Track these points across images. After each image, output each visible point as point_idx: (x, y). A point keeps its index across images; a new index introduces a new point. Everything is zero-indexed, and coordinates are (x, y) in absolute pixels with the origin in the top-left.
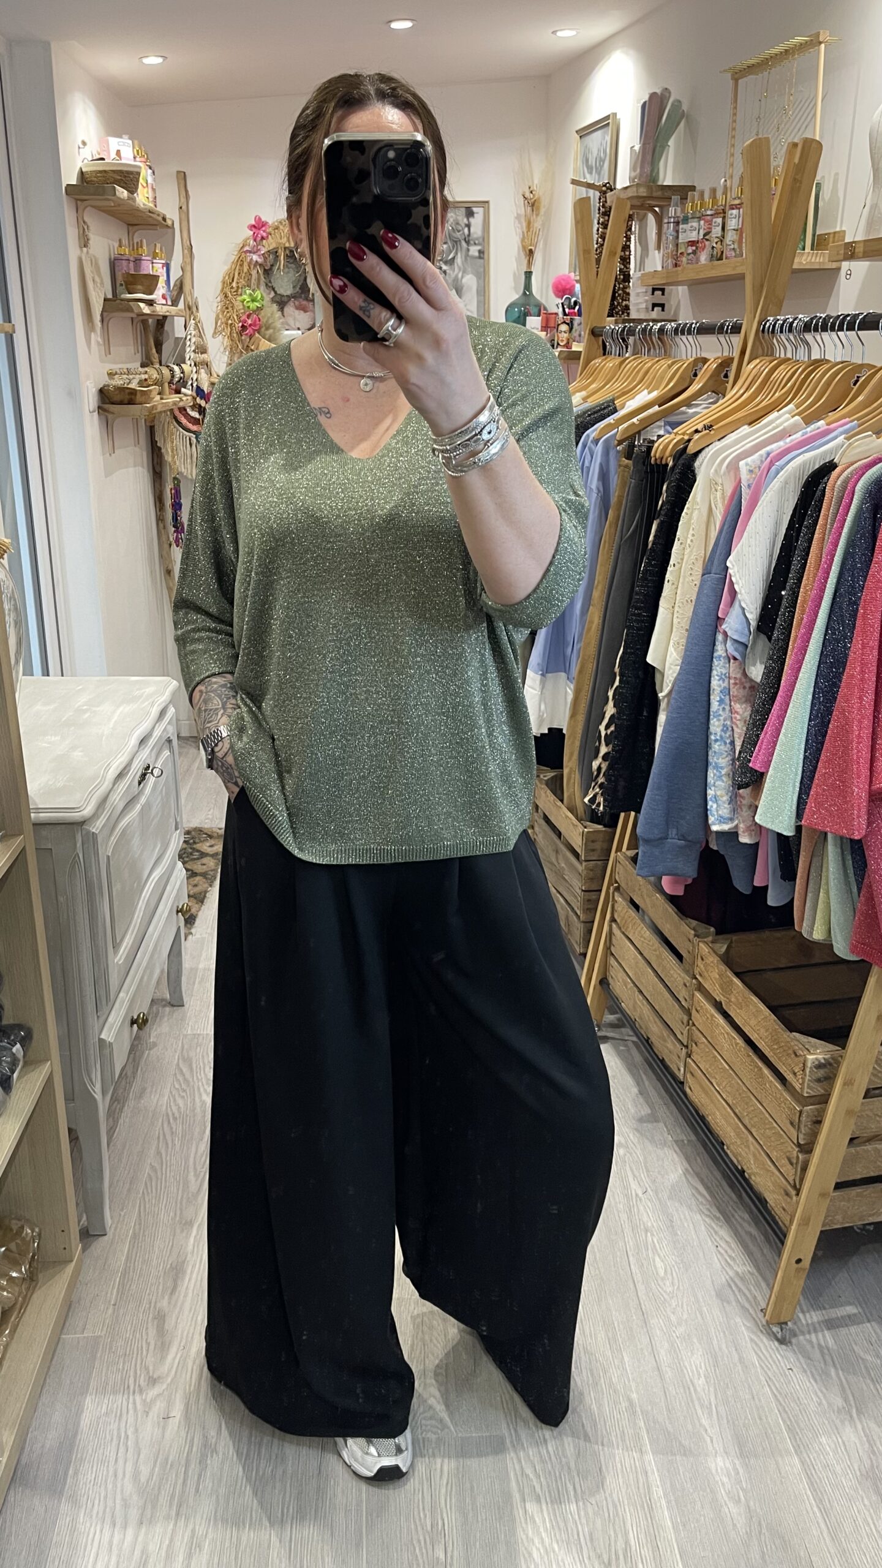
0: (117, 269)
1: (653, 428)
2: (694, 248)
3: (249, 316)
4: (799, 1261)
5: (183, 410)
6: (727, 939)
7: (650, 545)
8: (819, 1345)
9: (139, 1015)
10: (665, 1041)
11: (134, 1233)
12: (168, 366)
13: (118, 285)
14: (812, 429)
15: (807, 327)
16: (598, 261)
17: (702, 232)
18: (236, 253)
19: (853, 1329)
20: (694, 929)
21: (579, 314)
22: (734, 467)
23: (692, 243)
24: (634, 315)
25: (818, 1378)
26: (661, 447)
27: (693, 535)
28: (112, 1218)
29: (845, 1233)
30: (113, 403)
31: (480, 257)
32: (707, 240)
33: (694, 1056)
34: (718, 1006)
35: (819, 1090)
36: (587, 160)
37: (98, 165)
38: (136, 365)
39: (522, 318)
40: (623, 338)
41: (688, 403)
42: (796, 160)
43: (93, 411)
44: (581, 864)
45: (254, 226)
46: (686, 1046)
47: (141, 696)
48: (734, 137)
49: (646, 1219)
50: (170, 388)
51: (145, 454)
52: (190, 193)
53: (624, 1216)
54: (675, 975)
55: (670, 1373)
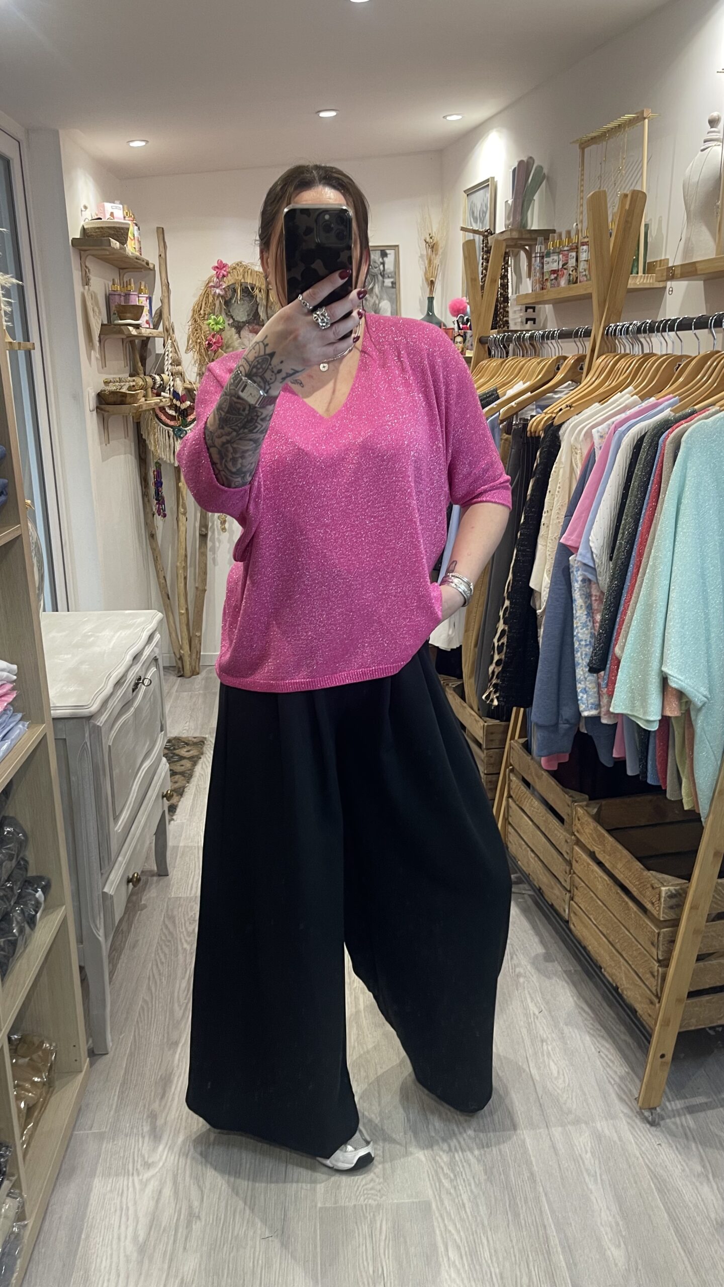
0: (111, 301)
1: (527, 411)
2: (556, 275)
3: (213, 336)
4: (663, 1056)
5: (162, 409)
6: (598, 803)
7: (528, 498)
8: (683, 1127)
9: (134, 874)
10: (552, 888)
11: (131, 1048)
12: (151, 376)
13: (112, 314)
14: (645, 404)
15: (639, 331)
16: (483, 287)
17: (561, 264)
18: (203, 288)
19: (709, 1113)
20: (571, 796)
21: (470, 328)
22: (589, 435)
23: (554, 272)
24: (512, 327)
25: (682, 1152)
26: (535, 424)
27: (559, 488)
28: (113, 1040)
29: (700, 1032)
30: (108, 404)
31: (393, 287)
32: (565, 269)
33: (576, 899)
34: (592, 855)
35: (671, 915)
36: (473, 213)
37: (96, 223)
38: (125, 376)
40: (505, 344)
41: (552, 390)
42: (627, 207)
43: (93, 410)
44: (483, 752)
45: (217, 267)
46: (570, 891)
47: (134, 624)
48: (582, 191)
49: (541, 1032)
50: (152, 391)
51: (133, 444)
52: (168, 244)
53: (524, 1031)
54: (559, 835)
55: (563, 1151)
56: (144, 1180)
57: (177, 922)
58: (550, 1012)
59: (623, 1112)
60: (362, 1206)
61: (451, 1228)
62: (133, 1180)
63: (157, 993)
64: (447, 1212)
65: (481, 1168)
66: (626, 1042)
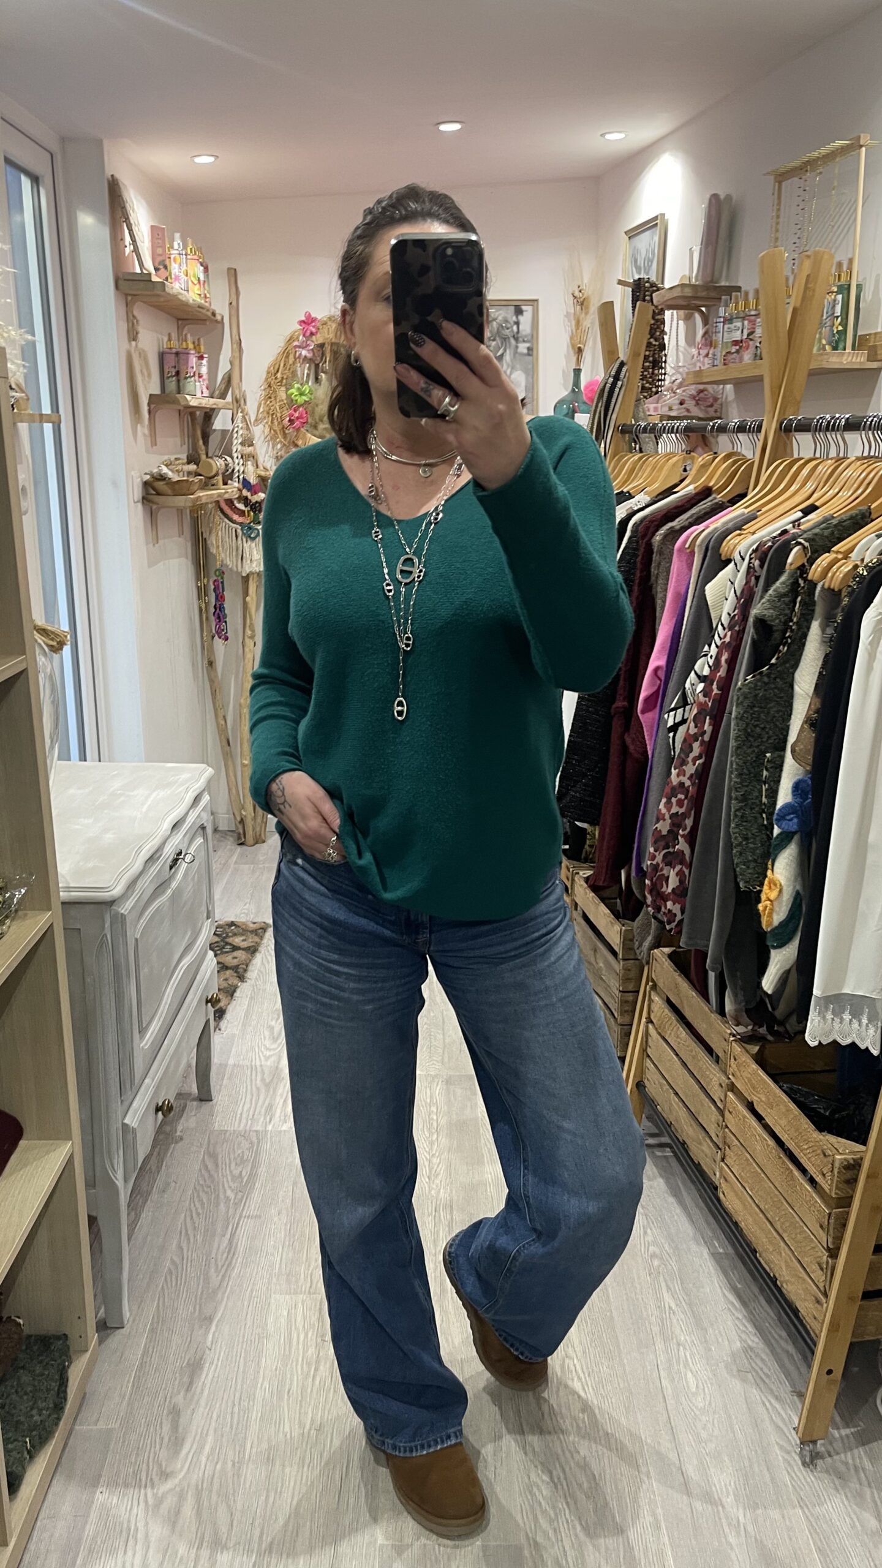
0: (165, 361)
2: (737, 347)
3: (297, 408)
4: (830, 1372)
5: (229, 501)
8: (854, 1463)
9: (165, 1101)
10: (700, 1144)
11: (152, 1323)
17: (746, 332)
20: (730, 1028)
23: (735, 343)
28: (130, 1310)
30: (158, 494)
31: (529, 354)
32: (751, 340)
33: (728, 1160)
34: (750, 1107)
35: (844, 1192)
36: (636, 261)
38: (182, 456)
43: (138, 502)
44: (620, 963)
45: (303, 322)
46: (720, 1149)
47: (176, 781)
49: (678, 1332)
51: (189, 545)
52: (241, 289)
53: (656, 1328)
54: (710, 1074)
56: (160, 1495)
57: (220, 1163)
58: (690, 1305)
59: (777, 1443)
62: (146, 1495)
63: (190, 1253)
64: (543, 1561)
66: (787, 1352)
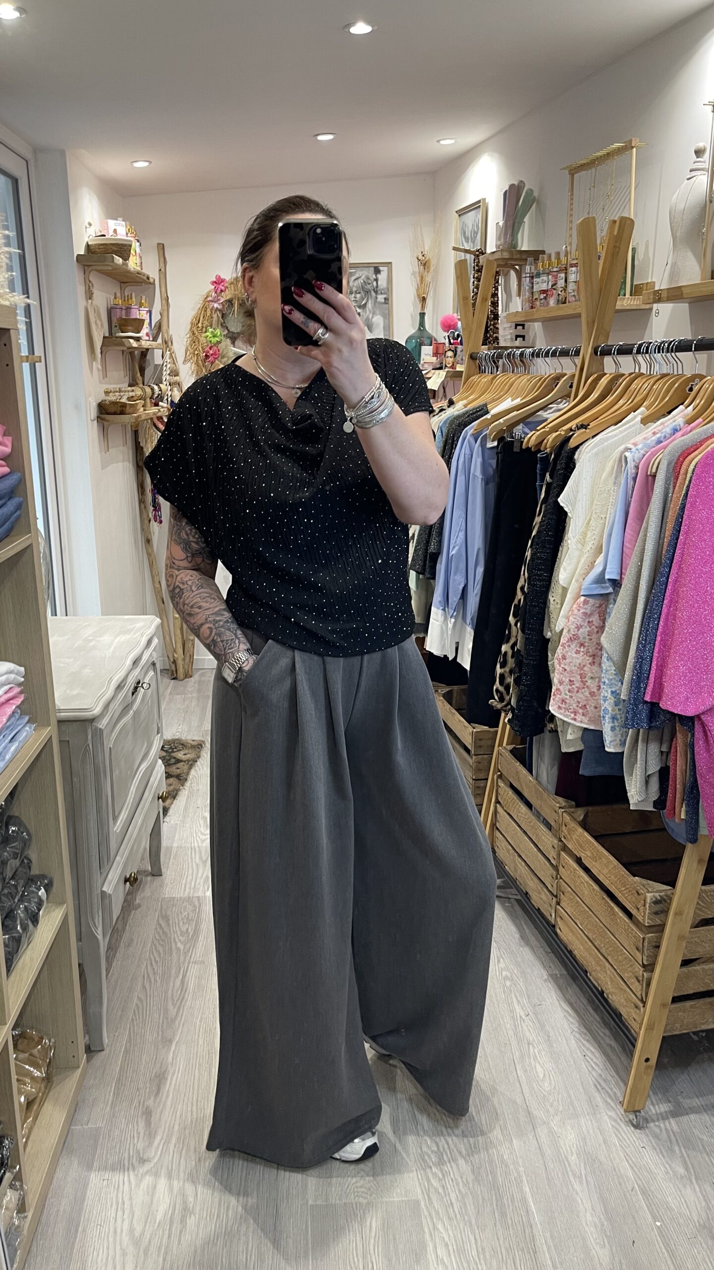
0: (112, 314)
2: (545, 295)
3: (210, 348)
4: (647, 1060)
5: (160, 418)
6: (584, 810)
8: (666, 1129)
9: (131, 874)
10: (539, 893)
11: (126, 1048)
12: (149, 386)
13: (113, 326)
16: (474, 305)
17: (550, 284)
18: (201, 302)
19: (693, 1116)
20: (557, 801)
21: (461, 344)
23: (544, 292)
24: (502, 343)
25: (665, 1154)
28: (109, 1038)
29: (684, 1037)
30: (108, 414)
31: (385, 303)
32: (554, 289)
33: (562, 903)
34: (579, 861)
35: (657, 921)
36: (465, 233)
37: (100, 240)
38: (124, 386)
39: (418, 347)
40: (495, 360)
42: (615, 233)
43: (94, 420)
44: (472, 758)
45: (215, 282)
46: (556, 896)
47: (133, 629)
48: (571, 215)
49: (528, 1034)
50: (151, 402)
51: (131, 452)
52: (167, 259)
53: (511, 1033)
54: (546, 840)
55: (549, 1152)
56: (140, 1175)
57: (171, 922)
58: (536, 1015)
59: (608, 1115)
60: (352, 1203)
61: (440, 1226)
62: (129, 1176)
63: (151, 991)
64: (435, 1210)
65: (469, 1168)
66: (611, 1046)
